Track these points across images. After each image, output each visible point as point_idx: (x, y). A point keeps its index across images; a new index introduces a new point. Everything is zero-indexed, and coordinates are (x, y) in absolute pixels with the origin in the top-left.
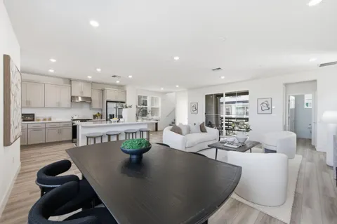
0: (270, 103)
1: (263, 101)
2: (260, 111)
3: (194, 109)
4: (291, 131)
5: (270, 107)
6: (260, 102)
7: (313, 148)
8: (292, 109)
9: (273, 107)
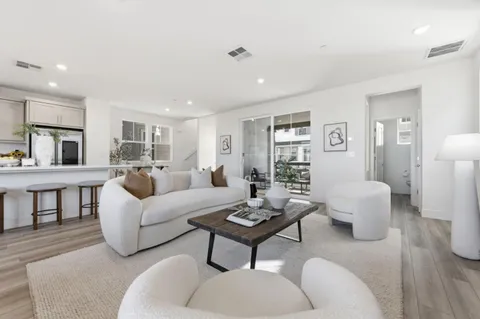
0: (343, 132)
1: (333, 128)
2: (328, 147)
3: (226, 146)
4: (379, 180)
5: (344, 138)
6: (329, 130)
7: (416, 211)
8: (380, 147)
9: (349, 139)
